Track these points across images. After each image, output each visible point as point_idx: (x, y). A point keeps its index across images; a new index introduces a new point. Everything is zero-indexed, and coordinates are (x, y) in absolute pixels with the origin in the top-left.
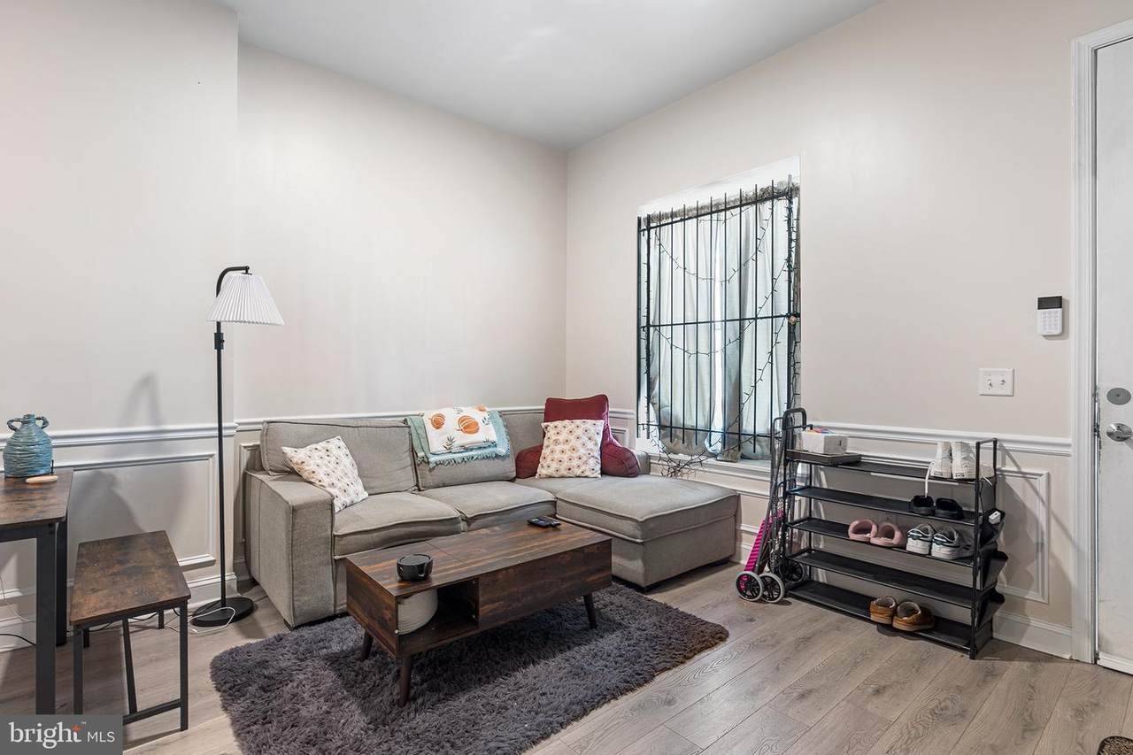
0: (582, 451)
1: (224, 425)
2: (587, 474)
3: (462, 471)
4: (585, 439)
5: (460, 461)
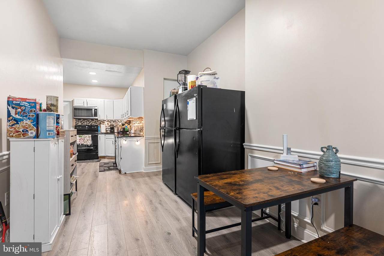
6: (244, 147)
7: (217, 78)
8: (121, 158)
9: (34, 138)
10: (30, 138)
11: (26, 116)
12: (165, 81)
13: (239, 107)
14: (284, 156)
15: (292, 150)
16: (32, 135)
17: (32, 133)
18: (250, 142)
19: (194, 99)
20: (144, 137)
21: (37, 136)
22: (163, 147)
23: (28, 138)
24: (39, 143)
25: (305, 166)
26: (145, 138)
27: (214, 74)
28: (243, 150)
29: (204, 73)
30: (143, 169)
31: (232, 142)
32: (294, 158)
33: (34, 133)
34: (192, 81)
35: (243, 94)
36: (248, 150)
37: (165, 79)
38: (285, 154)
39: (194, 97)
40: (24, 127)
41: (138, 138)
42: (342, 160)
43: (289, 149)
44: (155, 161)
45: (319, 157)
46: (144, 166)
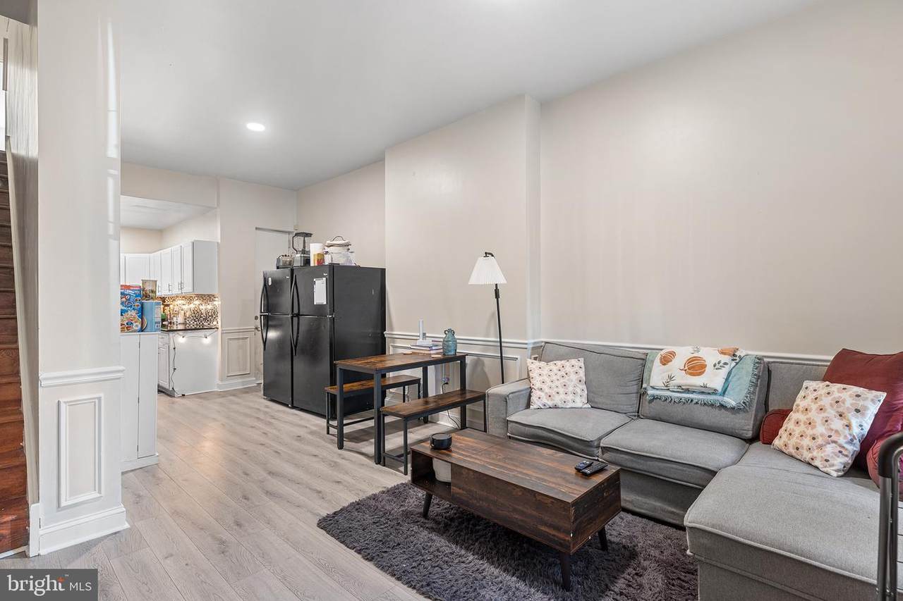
0: (820, 429)
1: (503, 340)
2: (816, 463)
3: (679, 412)
4: (831, 413)
5: (677, 400)
6: (385, 336)
7: (352, 252)
8: (175, 369)
9: (139, 332)
10: (135, 331)
11: (131, 306)
12: (258, 232)
13: (379, 288)
14: (421, 342)
15: (427, 335)
16: (137, 328)
17: (136, 326)
18: (392, 329)
19: (324, 279)
20: (220, 329)
21: (142, 330)
22: (265, 343)
23: (132, 332)
24: (145, 336)
25: (434, 348)
26: (222, 330)
27: (347, 245)
28: (384, 339)
29: (334, 242)
30: (216, 385)
31: (370, 331)
32: (428, 342)
33: (140, 326)
34: (318, 254)
35: (383, 271)
36: (390, 339)
37: (256, 228)
38: (421, 340)
39: (324, 277)
40: (128, 319)
41: (208, 332)
42: (458, 341)
43: (424, 334)
44: (240, 371)
45: (442, 340)
46: (218, 381)
